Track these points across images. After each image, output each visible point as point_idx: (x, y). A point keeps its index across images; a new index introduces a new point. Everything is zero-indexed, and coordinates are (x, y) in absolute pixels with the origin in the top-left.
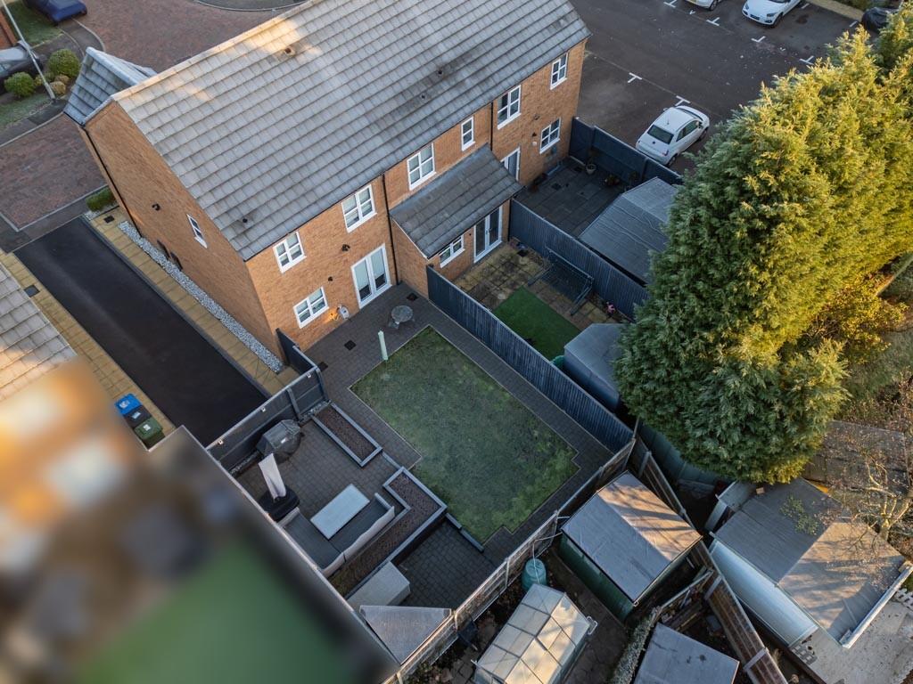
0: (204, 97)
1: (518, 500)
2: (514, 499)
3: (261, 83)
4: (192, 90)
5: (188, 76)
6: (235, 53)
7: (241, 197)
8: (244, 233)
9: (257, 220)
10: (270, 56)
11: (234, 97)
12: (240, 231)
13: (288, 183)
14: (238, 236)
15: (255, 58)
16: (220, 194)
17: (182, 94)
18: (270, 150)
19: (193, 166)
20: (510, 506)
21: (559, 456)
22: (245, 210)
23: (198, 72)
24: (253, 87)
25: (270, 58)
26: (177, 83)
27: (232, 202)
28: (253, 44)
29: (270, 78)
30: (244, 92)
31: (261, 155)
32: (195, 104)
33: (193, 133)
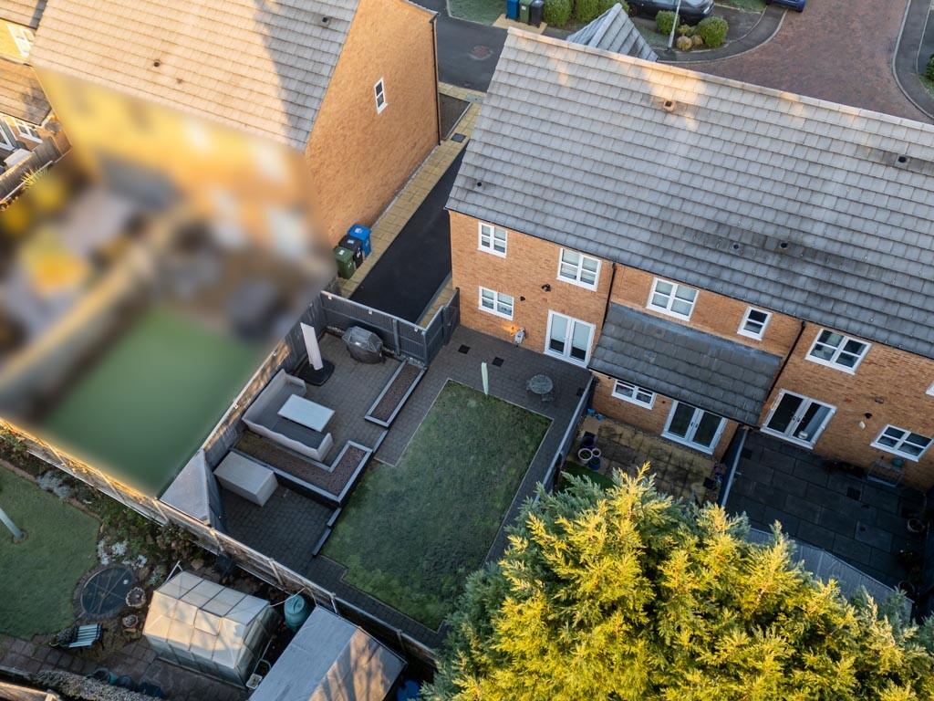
0: (563, 81)
3: (616, 107)
4: (562, 69)
5: (572, 57)
6: (625, 70)
7: (498, 167)
8: (469, 191)
9: (487, 193)
10: (649, 95)
11: (583, 99)
12: (467, 187)
13: (537, 192)
14: (463, 188)
15: (635, 86)
16: (487, 152)
17: (551, 65)
18: (556, 158)
19: (496, 117)
22: (488, 178)
23: (581, 60)
24: (605, 104)
25: (647, 96)
26: (559, 55)
27: (487, 165)
28: (648, 75)
29: (626, 110)
30: (594, 102)
31: (546, 155)
32: (551, 79)
33: (525, 97)
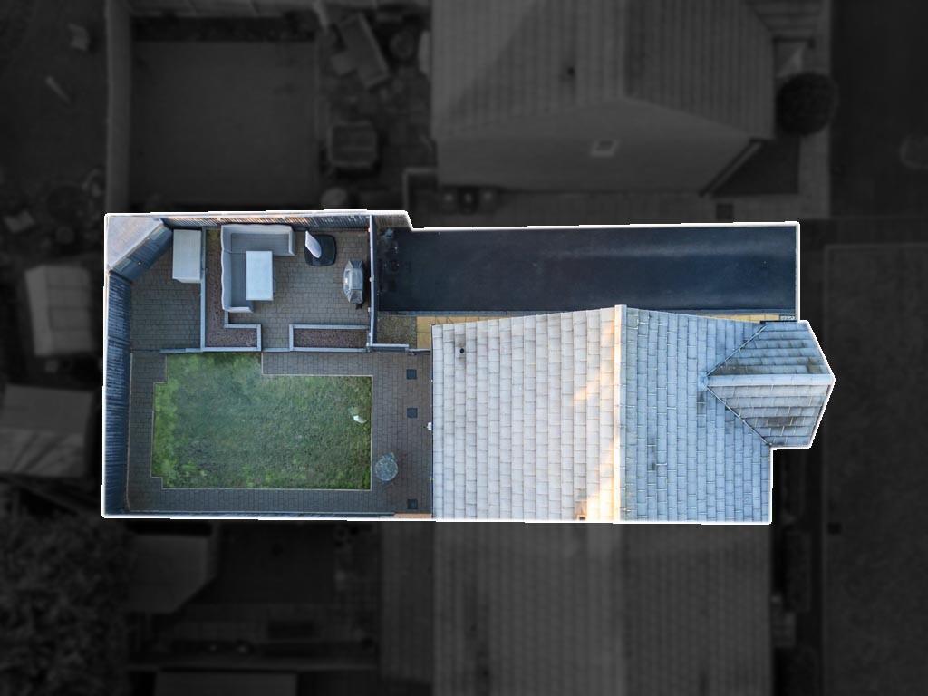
0: (579, 395)
1: (172, 411)
2: (175, 409)
3: (565, 465)
4: (591, 389)
5: (605, 394)
6: (605, 460)
7: (481, 363)
8: (454, 343)
9: (457, 362)
10: (585, 497)
11: (566, 425)
12: (456, 340)
13: (470, 415)
14: (454, 335)
15: (591, 478)
16: (493, 344)
17: (592, 375)
18: (504, 422)
19: (527, 338)
20: (173, 401)
21: (173, 471)
22: (470, 357)
23: (604, 406)
24: (565, 451)
25: (584, 495)
26: (605, 379)
27: (481, 350)
28: (605, 486)
29: (566, 477)
30: (566, 440)
31: (504, 409)
32: (578, 381)
33: (553, 359)
